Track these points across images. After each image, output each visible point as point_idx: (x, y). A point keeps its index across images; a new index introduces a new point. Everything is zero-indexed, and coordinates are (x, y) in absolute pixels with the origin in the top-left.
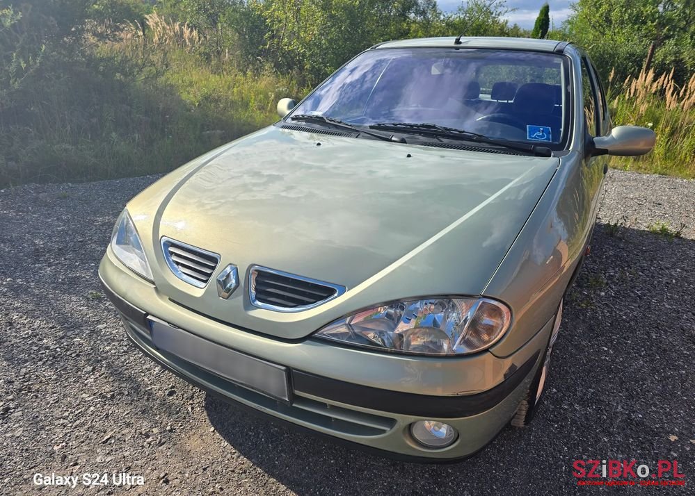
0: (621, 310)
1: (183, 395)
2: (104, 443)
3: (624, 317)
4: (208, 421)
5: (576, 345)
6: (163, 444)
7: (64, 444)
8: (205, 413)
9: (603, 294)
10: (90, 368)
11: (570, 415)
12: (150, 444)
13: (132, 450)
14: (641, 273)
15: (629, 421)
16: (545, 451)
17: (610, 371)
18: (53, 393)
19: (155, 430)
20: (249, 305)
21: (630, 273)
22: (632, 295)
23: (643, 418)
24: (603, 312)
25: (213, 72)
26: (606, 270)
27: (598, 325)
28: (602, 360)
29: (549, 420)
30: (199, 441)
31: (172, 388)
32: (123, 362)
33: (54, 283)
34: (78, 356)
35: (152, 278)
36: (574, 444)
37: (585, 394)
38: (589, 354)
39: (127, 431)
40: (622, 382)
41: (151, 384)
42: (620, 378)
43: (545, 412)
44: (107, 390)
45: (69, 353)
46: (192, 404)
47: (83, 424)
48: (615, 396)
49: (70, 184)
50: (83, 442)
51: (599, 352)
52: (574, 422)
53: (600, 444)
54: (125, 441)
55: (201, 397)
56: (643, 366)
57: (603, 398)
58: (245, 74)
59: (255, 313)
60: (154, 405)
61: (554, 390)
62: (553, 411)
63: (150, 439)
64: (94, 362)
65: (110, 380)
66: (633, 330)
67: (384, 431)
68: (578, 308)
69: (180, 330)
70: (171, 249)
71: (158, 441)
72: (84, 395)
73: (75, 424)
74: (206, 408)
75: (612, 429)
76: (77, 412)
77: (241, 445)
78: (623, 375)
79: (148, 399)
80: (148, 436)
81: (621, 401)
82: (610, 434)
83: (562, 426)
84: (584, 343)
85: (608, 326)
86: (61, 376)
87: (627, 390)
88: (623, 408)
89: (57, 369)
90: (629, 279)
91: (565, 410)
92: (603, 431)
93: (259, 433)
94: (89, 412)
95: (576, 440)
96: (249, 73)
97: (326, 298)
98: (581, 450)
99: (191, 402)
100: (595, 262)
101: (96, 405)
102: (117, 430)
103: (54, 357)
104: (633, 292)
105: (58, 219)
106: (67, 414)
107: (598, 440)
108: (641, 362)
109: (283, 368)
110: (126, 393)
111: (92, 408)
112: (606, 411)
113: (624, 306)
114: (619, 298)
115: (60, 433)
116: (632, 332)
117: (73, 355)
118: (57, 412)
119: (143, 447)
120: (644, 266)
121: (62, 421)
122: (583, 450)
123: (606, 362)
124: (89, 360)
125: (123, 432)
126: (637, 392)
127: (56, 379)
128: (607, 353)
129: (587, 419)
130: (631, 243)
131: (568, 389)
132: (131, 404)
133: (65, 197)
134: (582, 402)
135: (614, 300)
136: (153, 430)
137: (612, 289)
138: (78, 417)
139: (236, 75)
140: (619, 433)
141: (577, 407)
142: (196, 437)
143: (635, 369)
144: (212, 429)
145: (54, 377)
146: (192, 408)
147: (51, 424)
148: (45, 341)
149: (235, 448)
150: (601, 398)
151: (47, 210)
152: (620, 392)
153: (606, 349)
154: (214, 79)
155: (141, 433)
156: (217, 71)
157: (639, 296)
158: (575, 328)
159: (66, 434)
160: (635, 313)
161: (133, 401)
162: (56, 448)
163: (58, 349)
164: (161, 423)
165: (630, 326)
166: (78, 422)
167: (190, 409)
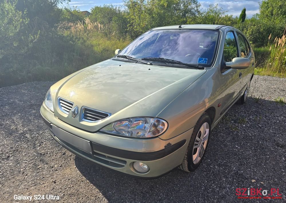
0: (250, 132)
1: (68, 155)
2: (38, 169)
3: (250, 135)
4: (74, 164)
5: (225, 144)
6: (57, 170)
7: (24, 169)
8: (74, 161)
9: (244, 125)
10: (39, 144)
11: (213, 169)
12: (52, 170)
13: (46, 172)
14: (264, 118)
15: (236, 173)
16: (198, 182)
17: (236, 154)
18: (25, 152)
19: (56, 166)
20: (81, 120)
21: (259, 118)
22: (257, 126)
23: (243, 173)
24: (241, 133)
25: (108, 40)
26: (249, 116)
27: (238, 137)
28: (234, 150)
29: (203, 171)
30: (70, 170)
31: (65, 152)
32: (51, 143)
33: (34, 116)
34: (36, 140)
35: (53, 111)
36: (210, 180)
37: (221, 163)
38: (229, 148)
39: (46, 166)
40: (239, 159)
41: (58, 151)
42: (239, 157)
43: (202, 168)
44: (43, 152)
45: (33, 139)
46: (70, 158)
47: (32, 163)
48: (234, 164)
49: (48, 82)
50: (31, 168)
51: (234, 147)
52: (213, 172)
53: (221, 181)
54: (44, 169)
55: (74, 156)
56: (251, 154)
57: (229, 164)
58: (119, 40)
59: (82, 123)
60: (57, 158)
61: (209, 160)
62: (206, 168)
63: (53, 169)
64: (41, 143)
65: (45, 149)
66: (252, 140)
67: (124, 166)
68: (231, 130)
69: (60, 129)
70: (61, 101)
71: (55, 170)
72: (35, 153)
73: (30, 162)
74: (75, 160)
75: (228, 176)
76: (31, 159)
77: (84, 172)
78: (241, 157)
79: (56, 156)
80: (52, 168)
81: (236, 166)
82: (227, 178)
83: (208, 173)
84: (228, 144)
85: (242, 138)
86: (29, 147)
87: (240, 162)
88: (236, 168)
89: (28, 144)
90: (258, 120)
91: (211, 168)
92: (224, 176)
93: (91, 169)
94: (35, 159)
95: (212, 179)
96: (121, 40)
97: (105, 117)
98: (212, 183)
99: (70, 157)
100: (245, 113)
101: (38, 157)
102: (43, 165)
103: (28, 140)
104: (258, 125)
105: (41, 94)
106: (28, 159)
107: (221, 179)
108: (251, 152)
109: (89, 142)
110: (49, 153)
111: (36, 158)
112: (228, 169)
113: (252, 131)
114: (250, 127)
115: (24, 165)
116: (251, 141)
117: (35, 140)
118: (25, 158)
119: (50, 171)
120: (267, 115)
121: (25, 161)
122: (213, 183)
123: (235, 151)
124: (39, 142)
125: (45, 166)
126: (244, 163)
127: (27, 148)
128: (237, 148)
129: (219, 172)
130: (265, 106)
131: (215, 160)
132: (50, 157)
133: (45, 86)
134: (219, 165)
135: (248, 128)
136: (55, 166)
137: (249, 124)
138: (31, 160)
139: (116, 41)
140: (230, 178)
141: (216, 167)
142: (68, 169)
143: (247, 154)
144: (75, 167)
145: (27, 147)
146: (70, 159)
147: (22, 162)
148: (26, 135)
149: (81, 173)
150: (228, 164)
151: (38, 91)
152: (237, 163)
153: (237, 146)
154: (108, 42)
155: (50, 166)
156: (109, 39)
157: (260, 127)
158: (227, 138)
159: (26, 166)
160: (255, 134)
161: (51, 156)
162: (21, 170)
163: (30, 138)
164: (58, 164)
165: (252, 138)
166: (31, 162)
167: (69, 159)
